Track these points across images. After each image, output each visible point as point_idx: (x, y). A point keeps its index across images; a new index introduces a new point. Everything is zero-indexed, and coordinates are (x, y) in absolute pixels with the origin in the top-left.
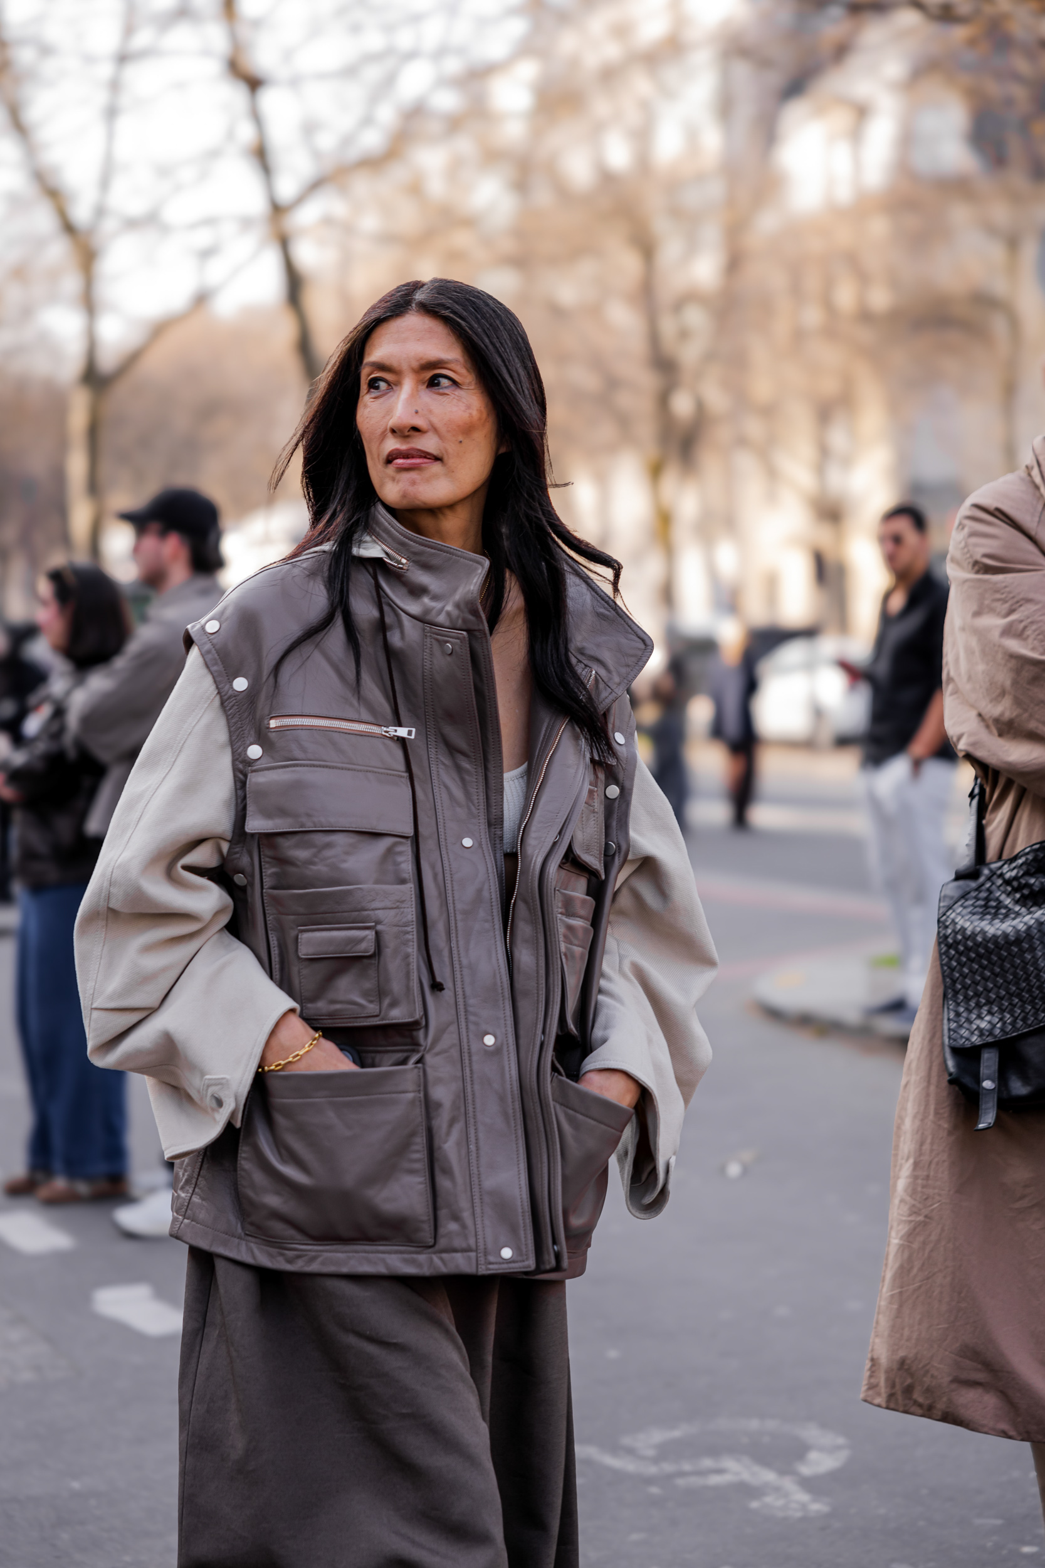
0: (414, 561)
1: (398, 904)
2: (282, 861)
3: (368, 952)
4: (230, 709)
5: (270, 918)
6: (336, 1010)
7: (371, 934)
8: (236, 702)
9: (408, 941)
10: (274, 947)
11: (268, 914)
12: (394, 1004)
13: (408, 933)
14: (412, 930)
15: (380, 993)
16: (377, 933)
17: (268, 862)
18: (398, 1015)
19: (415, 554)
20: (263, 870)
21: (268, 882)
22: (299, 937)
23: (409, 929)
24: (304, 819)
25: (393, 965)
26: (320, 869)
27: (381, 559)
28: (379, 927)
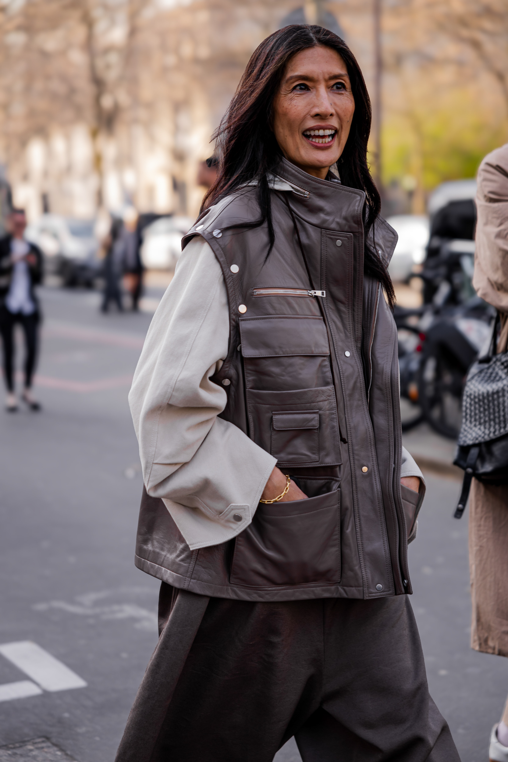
0: (314, 193)
1: (328, 397)
2: (261, 373)
3: (316, 427)
4: (229, 283)
5: (248, 405)
6: (293, 459)
7: (316, 416)
8: (233, 279)
9: (334, 418)
10: (251, 422)
11: (249, 403)
12: (327, 455)
13: (333, 414)
14: (335, 412)
15: (319, 448)
16: (320, 415)
17: (249, 373)
18: (329, 461)
19: (315, 188)
20: (246, 378)
21: (249, 385)
22: (273, 417)
23: (333, 412)
24: (277, 350)
25: (327, 432)
26: (287, 379)
27: (291, 191)
28: (321, 412)
